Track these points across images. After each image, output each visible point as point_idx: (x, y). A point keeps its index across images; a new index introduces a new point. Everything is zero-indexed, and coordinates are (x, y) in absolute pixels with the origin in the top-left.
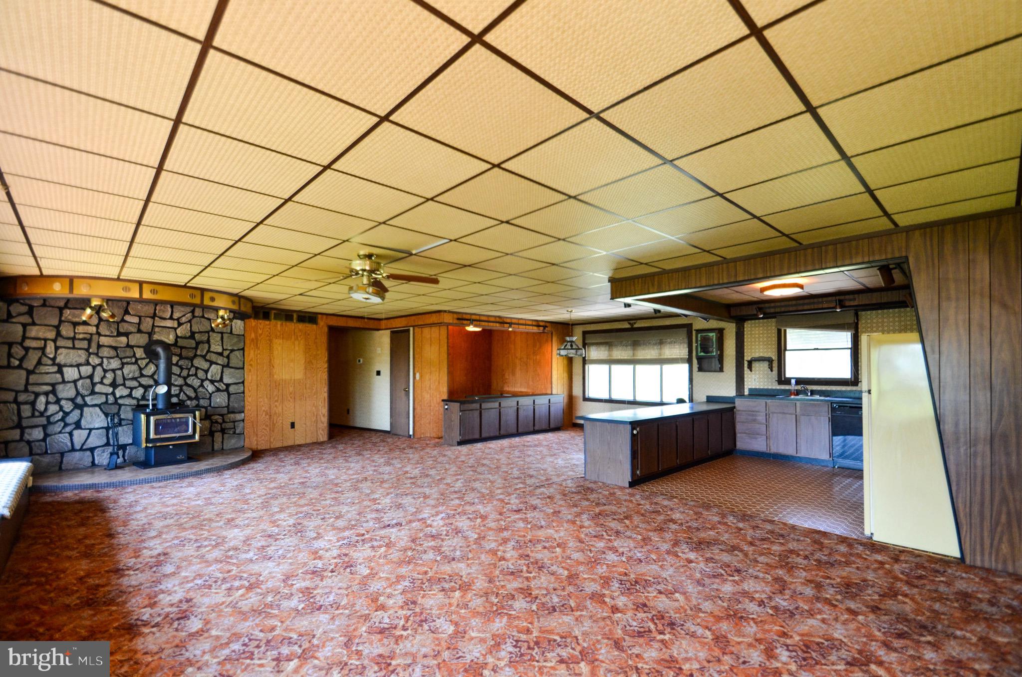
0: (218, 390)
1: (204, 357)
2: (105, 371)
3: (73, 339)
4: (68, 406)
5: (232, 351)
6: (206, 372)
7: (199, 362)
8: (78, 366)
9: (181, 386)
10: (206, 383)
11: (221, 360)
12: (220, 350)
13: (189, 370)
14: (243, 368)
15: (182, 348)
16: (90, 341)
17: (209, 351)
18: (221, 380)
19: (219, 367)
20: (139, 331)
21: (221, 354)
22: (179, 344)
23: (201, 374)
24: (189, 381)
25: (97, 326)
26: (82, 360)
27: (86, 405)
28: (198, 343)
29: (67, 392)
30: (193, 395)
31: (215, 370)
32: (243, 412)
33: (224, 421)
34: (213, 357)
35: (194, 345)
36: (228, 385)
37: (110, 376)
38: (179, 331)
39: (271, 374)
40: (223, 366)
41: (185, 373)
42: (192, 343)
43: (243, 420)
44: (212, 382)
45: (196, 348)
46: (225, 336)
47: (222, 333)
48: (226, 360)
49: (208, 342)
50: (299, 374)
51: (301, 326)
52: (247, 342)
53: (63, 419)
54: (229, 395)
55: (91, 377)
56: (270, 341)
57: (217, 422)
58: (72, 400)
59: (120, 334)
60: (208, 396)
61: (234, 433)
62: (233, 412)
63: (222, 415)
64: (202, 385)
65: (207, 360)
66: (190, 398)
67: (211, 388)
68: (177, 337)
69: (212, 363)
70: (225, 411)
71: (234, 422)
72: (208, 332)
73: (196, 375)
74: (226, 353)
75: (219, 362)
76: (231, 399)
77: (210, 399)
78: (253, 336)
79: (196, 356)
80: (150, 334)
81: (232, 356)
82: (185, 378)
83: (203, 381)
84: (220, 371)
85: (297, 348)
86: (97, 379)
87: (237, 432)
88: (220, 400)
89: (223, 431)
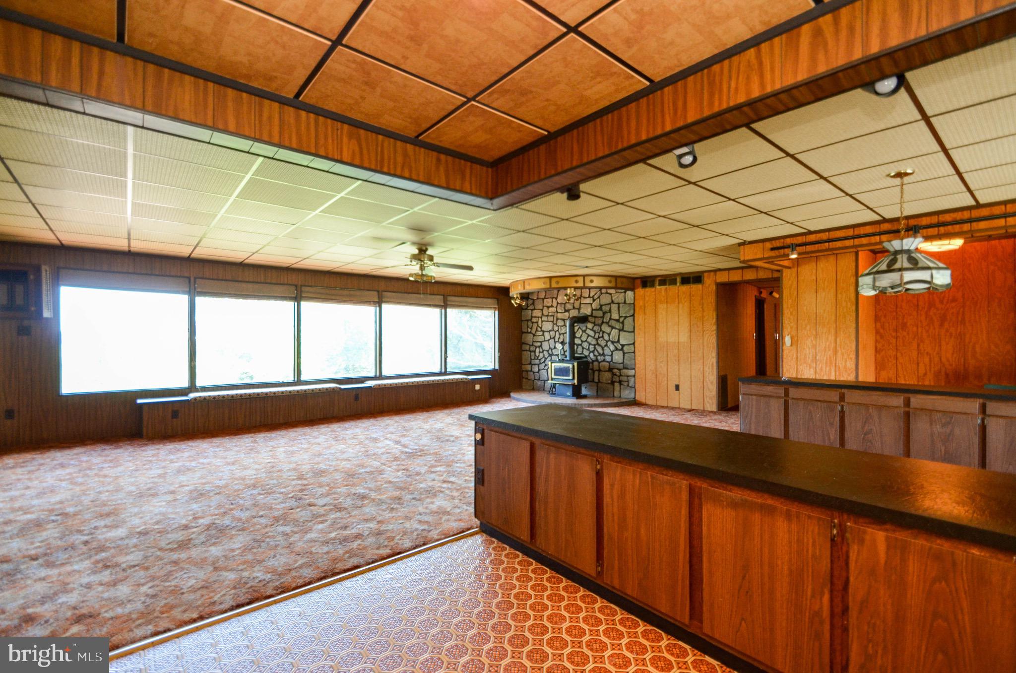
0: (617, 349)
1: (607, 323)
2: (560, 334)
3: (548, 316)
4: (546, 354)
5: (626, 317)
6: (609, 334)
7: (605, 328)
8: (550, 331)
9: (595, 345)
10: (609, 343)
11: (618, 326)
12: (617, 317)
13: (599, 333)
14: (634, 332)
15: (595, 317)
16: (553, 316)
17: (610, 319)
18: (618, 341)
19: (617, 331)
20: (574, 308)
21: (618, 321)
22: (594, 315)
23: (606, 337)
24: (599, 342)
25: (556, 307)
26: (550, 328)
27: (552, 354)
28: (604, 313)
29: (546, 346)
30: (601, 352)
31: (614, 332)
32: (634, 369)
33: (621, 375)
34: (613, 323)
35: (602, 315)
36: (623, 346)
37: (562, 337)
38: (593, 305)
39: (656, 337)
40: (620, 330)
41: (597, 336)
42: (600, 313)
43: (634, 376)
44: (613, 342)
45: (603, 317)
46: (621, 305)
47: (619, 304)
48: (621, 325)
49: (610, 311)
50: (684, 338)
51: (685, 288)
52: (637, 309)
53: (544, 362)
54: (624, 353)
55: (554, 338)
56: (656, 306)
57: (616, 375)
58: (548, 351)
59: (566, 311)
60: (610, 353)
61: (628, 386)
62: (627, 368)
63: (620, 370)
64: (606, 345)
65: (609, 326)
66: (600, 355)
67: (612, 348)
68: (593, 310)
69: (613, 328)
70: (621, 366)
71: (628, 376)
72: (610, 304)
73: (603, 337)
74: (621, 320)
75: (617, 327)
76: (626, 358)
77: (612, 355)
78: (641, 303)
79: (603, 322)
80: (579, 309)
81: (625, 321)
82: (597, 340)
83: (607, 342)
84: (617, 335)
85: (681, 311)
86: (557, 340)
87: (630, 385)
88: (618, 357)
89: (620, 382)
